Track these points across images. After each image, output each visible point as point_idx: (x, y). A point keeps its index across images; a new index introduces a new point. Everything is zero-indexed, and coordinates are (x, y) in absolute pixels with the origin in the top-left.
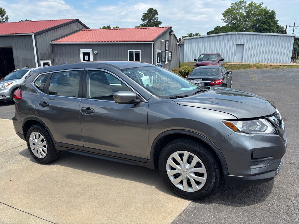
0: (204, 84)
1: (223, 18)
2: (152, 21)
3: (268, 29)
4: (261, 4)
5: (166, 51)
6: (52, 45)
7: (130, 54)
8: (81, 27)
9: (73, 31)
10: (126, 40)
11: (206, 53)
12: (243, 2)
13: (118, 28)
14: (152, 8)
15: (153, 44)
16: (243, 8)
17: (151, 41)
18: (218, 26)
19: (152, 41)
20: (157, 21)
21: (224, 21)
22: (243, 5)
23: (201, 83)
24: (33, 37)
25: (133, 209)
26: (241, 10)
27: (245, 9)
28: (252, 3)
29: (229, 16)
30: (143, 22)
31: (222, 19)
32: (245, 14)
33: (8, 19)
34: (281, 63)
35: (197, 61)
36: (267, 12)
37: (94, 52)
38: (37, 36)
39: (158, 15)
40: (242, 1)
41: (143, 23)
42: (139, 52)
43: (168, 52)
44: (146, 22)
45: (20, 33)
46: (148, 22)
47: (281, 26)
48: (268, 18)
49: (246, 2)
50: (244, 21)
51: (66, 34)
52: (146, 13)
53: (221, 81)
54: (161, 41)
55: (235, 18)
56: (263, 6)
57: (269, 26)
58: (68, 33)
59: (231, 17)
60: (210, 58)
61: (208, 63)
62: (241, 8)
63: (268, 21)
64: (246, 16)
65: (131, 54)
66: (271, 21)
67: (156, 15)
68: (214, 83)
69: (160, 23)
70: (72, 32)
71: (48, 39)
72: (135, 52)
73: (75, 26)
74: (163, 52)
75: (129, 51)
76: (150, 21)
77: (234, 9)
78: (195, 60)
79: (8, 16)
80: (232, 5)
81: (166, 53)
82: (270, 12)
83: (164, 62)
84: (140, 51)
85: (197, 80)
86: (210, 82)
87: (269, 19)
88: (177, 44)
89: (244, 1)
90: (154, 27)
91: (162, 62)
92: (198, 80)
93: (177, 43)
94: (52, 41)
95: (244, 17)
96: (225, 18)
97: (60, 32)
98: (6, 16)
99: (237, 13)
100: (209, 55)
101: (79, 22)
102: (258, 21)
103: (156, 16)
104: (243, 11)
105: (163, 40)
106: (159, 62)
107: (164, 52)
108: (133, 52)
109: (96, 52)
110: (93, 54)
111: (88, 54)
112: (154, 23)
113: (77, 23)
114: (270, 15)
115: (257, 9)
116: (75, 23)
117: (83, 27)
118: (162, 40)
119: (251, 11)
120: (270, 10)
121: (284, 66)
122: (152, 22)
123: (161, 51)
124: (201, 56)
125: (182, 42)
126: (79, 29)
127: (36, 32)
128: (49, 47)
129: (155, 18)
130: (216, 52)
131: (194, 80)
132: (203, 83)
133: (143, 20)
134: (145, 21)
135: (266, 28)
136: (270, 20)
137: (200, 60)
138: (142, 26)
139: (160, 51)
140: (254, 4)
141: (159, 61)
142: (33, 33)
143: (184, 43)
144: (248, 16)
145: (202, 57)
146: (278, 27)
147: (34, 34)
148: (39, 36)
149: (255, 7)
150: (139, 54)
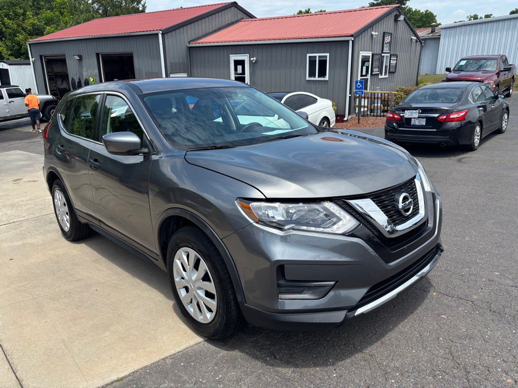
0: (425, 119)
5: (383, 55)
6: (190, 49)
7: (310, 61)
8: (240, 15)
9: (227, 23)
10: (306, 35)
11: (475, 55)
13: (325, 11)
15: (353, 41)
17: (348, 36)
19: (350, 36)
23: (418, 117)
24: (160, 36)
25: (107, 333)
33: (146, 7)
35: (450, 72)
37: (252, 59)
38: (166, 35)
42: (326, 56)
43: (389, 55)
45: (147, 31)
51: (214, 29)
53: (463, 114)
54: (372, 35)
58: (217, 27)
60: (485, 65)
61: (473, 76)
65: (312, 61)
68: (445, 117)
70: (224, 24)
71: (183, 39)
72: (319, 56)
73: (230, 15)
74: (375, 57)
75: (308, 55)
78: (448, 70)
79: (145, 3)
81: (382, 57)
83: (378, 74)
84: (328, 55)
85: (412, 111)
86: (436, 115)
88: (412, 39)
91: (372, 75)
92: (414, 111)
93: (413, 37)
94: (189, 43)
97: (204, 26)
98: (142, 3)
100: (478, 59)
101: (236, 8)
105: (375, 33)
106: (366, 75)
107: (380, 55)
108: (316, 56)
109: (255, 58)
110: (251, 62)
111: (242, 63)
113: (233, 8)
116: (229, 9)
117: (244, 15)
118: (373, 33)
123: (371, 55)
124: (462, 61)
125: (437, 34)
126: (236, 19)
127: (164, 28)
128: (183, 51)
130: (496, 54)
131: (406, 111)
132: (423, 118)
137: (460, 69)
139: (369, 54)
141: (364, 73)
142: (160, 30)
143: (440, 35)
145: (464, 64)
147: (161, 32)
148: (170, 34)
150: (326, 60)
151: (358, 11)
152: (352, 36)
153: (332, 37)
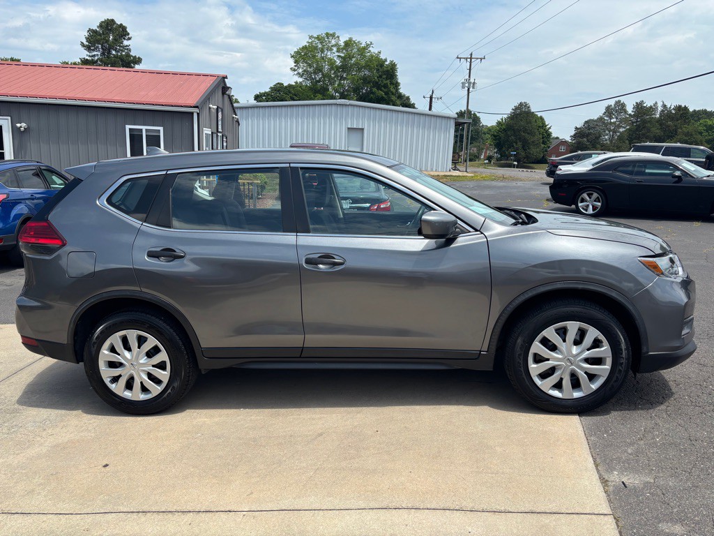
1: (293, 64)
2: (114, 52)
3: (386, 100)
4: (368, 46)
5: (218, 134)
7: (131, 135)
12: (333, 35)
14: (113, 20)
15: (198, 114)
16: (335, 49)
17: (191, 107)
18: (278, 83)
19: (194, 107)
20: (128, 55)
21: (296, 72)
22: (333, 42)
26: (329, 53)
27: (337, 51)
28: (350, 40)
29: (306, 63)
30: (88, 54)
31: (291, 69)
32: (338, 62)
34: (434, 170)
36: (381, 63)
37: (18, 125)
39: (129, 39)
40: (331, 35)
41: (90, 56)
42: (158, 131)
43: (221, 135)
44: (96, 53)
46: (103, 54)
47: (404, 95)
48: (384, 76)
49: (338, 37)
50: (337, 76)
52: (94, 29)
55: (319, 70)
56: (374, 50)
57: (386, 93)
59: (310, 66)
62: (330, 49)
63: (385, 82)
64: (340, 67)
65: (136, 136)
66: (390, 84)
67: (124, 39)
68: (376, 207)
69: (138, 61)
72: (146, 130)
74: (214, 136)
75: (128, 127)
76: (109, 53)
77: (316, 48)
80: (310, 41)
81: (217, 136)
82: (387, 63)
84: (161, 129)
86: (368, 205)
87: (387, 79)
89: (334, 33)
90: (121, 69)
93: (233, 115)
95: (338, 68)
96: (298, 68)
99: (323, 58)
102: (365, 80)
103: (126, 43)
104: (334, 56)
105: (212, 107)
108: (142, 130)
109: (24, 125)
110: (15, 131)
112: (121, 58)
114: (388, 71)
115: (362, 54)
119: (351, 57)
120: (386, 60)
121: (445, 176)
122: (115, 56)
123: (210, 133)
129: (123, 47)
133: (88, 48)
134: (93, 50)
135: (383, 97)
136: (388, 81)
138: (85, 62)
140: (355, 43)
144: (345, 67)
146: (400, 96)
149: (358, 50)
150: (159, 136)
151: (171, 75)
152: (197, 107)
153: (166, 105)
